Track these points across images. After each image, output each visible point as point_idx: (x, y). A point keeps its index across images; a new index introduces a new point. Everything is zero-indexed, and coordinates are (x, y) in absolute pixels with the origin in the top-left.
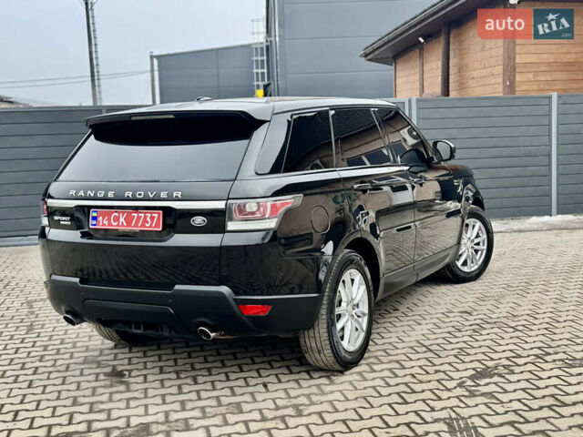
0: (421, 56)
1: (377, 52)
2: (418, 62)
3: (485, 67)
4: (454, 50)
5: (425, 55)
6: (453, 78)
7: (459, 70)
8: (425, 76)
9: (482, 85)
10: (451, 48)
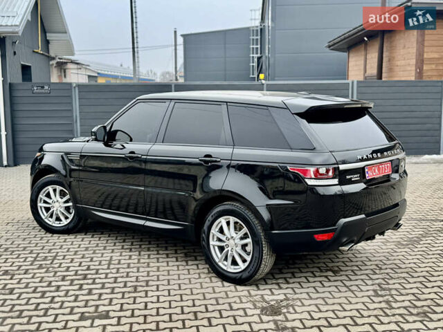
0: (366, 49)
1: (336, 45)
2: (363, 53)
3: (404, 59)
4: (387, 47)
5: (368, 48)
6: (384, 65)
7: (389, 60)
8: (367, 62)
9: (403, 71)
10: (384, 46)
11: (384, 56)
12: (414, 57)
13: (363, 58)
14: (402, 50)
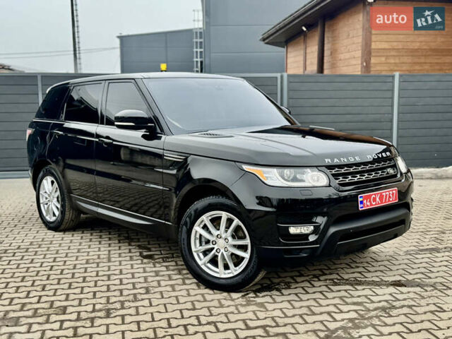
0: (305, 41)
3: (349, 52)
4: (328, 37)
6: (326, 59)
7: (331, 53)
8: (307, 58)
9: (347, 66)
10: (326, 36)
11: (326, 47)
12: (360, 48)
13: (302, 52)
14: (345, 41)
